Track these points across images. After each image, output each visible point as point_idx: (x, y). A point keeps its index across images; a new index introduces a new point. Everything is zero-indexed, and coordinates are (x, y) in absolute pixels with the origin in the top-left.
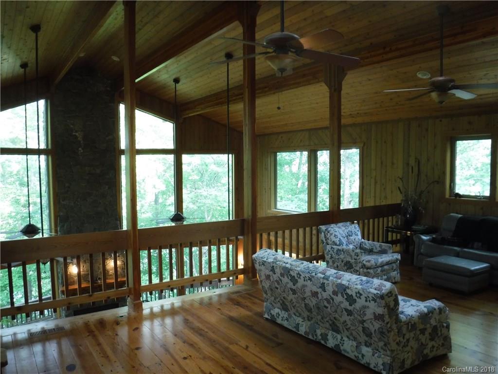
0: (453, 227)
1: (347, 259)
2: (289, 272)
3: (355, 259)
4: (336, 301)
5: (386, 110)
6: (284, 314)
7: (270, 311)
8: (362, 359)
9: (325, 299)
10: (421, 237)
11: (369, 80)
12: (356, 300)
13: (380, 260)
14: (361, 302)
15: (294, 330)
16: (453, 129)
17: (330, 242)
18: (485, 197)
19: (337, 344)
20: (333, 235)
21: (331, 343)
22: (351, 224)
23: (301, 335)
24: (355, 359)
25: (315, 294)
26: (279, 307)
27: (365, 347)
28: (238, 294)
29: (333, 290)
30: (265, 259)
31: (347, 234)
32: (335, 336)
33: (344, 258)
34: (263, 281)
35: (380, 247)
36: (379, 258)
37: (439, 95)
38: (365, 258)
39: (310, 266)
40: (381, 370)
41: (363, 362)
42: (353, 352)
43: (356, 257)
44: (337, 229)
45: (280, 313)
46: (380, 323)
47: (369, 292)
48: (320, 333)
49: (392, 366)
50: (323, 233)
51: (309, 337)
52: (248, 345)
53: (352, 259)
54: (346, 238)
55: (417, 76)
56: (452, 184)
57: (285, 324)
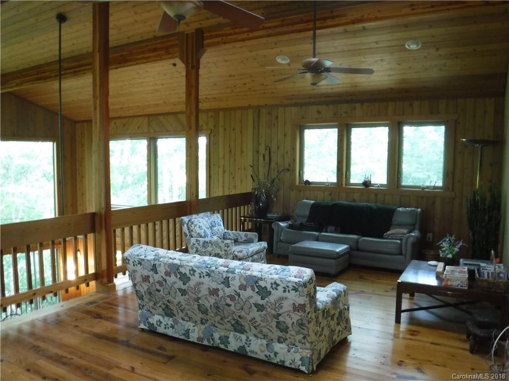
0: (307, 212)
1: (216, 252)
2: (178, 269)
3: (225, 251)
4: (244, 296)
5: (237, 95)
6: (169, 321)
7: (147, 319)
8: (274, 358)
9: (228, 296)
10: (279, 224)
11: (226, 61)
12: (270, 292)
13: (251, 250)
14: (276, 294)
15: (183, 337)
16: (303, 118)
17: (194, 234)
18: (332, 184)
19: (241, 345)
20: (198, 226)
21: (233, 346)
22: (211, 214)
23: (193, 343)
24: (266, 359)
25: (214, 292)
26: (161, 313)
27: (278, 344)
28: (94, 304)
29: (239, 284)
30: (143, 257)
31: (210, 225)
32: (238, 337)
33: (213, 250)
34: (139, 284)
35: (245, 236)
36: (249, 247)
37: (314, 77)
38: (236, 249)
39: (206, 260)
40: (299, 366)
41: (276, 361)
42: (262, 351)
43: (226, 248)
44: (201, 220)
45: (162, 320)
46: (300, 314)
47: (289, 282)
48: (219, 336)
49: (312, 360)
50: (185, 225)
51: (204, 343)
52: (133, 366)
53: (221, 251)
54: (210, 229)
55: (276, 60)
56: (301, 172)
57: (170, 332)
